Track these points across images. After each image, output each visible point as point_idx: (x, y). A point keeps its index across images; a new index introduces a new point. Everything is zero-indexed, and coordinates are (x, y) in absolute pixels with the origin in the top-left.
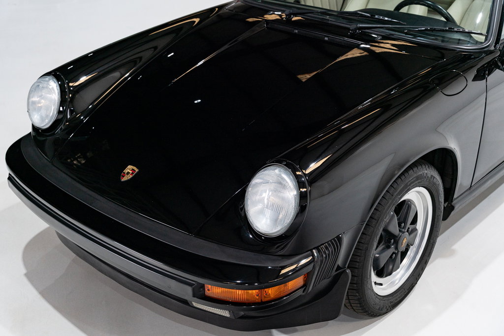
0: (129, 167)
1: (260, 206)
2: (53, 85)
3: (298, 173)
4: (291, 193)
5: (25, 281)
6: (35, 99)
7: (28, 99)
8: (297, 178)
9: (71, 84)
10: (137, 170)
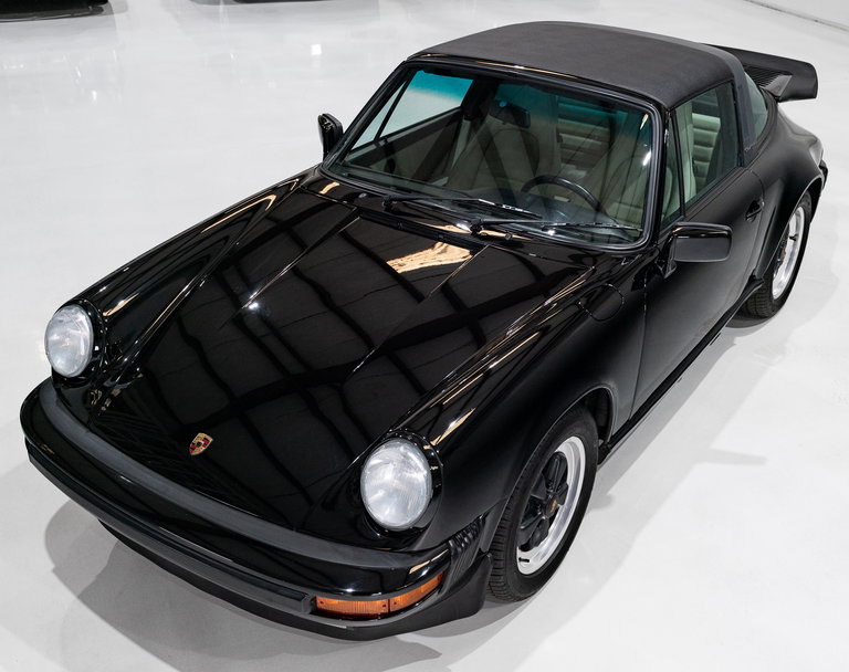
0: (200, 435)
1: (381, 493)
2: (82, 318)
3: (426, 447)
4: (420, 474)
5: (54, 579)
6: (55, 337)
7: (46, 337)
8: (426, 454)
9: (105, 314)
10: (211, 440)
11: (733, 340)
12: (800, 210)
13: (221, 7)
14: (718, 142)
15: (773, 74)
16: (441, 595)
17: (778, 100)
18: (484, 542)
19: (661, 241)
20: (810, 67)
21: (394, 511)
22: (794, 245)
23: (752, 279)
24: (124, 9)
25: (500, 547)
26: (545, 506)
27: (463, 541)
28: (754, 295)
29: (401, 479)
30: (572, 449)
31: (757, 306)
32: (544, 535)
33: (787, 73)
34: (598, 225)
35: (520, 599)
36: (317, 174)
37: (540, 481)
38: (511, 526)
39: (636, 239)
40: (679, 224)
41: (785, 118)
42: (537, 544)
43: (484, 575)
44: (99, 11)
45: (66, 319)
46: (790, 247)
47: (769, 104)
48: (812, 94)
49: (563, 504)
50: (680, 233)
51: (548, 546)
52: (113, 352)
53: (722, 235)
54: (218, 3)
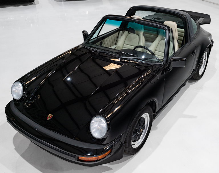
0: (50, 114)
1: (94, 130)
2: (20, 85)
4: (104, 124)
5: (15, 151)
6: (14, 90)
7: (11, 90)
8: (106, 119)
10: (52, 116)
11: (189, 86)
12: (206, 52)
13: (63, 2)
14: (184, 36)
15: (199, 18)
16: (111, 155)
17: (200, 24)
18: (122, 141)
19: (169, 62)
20: (209, 16)
21: (98, 134)
22: (205, 61)
23: (194, 70)
24: (38, 3)
25: (127, 142)
26: (139, 131)
27: (116, 141)
28: (194, 75)
29: (100, 126)
30: (146, 116)
31: (196, 77)
32: (139, 138)
33: (203, 17)
34: (152, 58)
35: (133, 155)
36: (82, 46)
37: (137, 125)
38: (130, 137)
39: (162, 62)
40: (173, 58)
41: (202, 29)
42: (137, 140)
43: (123, 149)
44: (32, 4)
45: (16, 85)
46: (204, 62)
47: (198, 26)
48: (209, 23)
49: (144, 130)
50: (173, 60)
51: (140, 141)
52: (29, 93)
53: (184, 60)
54: (62, 1)
